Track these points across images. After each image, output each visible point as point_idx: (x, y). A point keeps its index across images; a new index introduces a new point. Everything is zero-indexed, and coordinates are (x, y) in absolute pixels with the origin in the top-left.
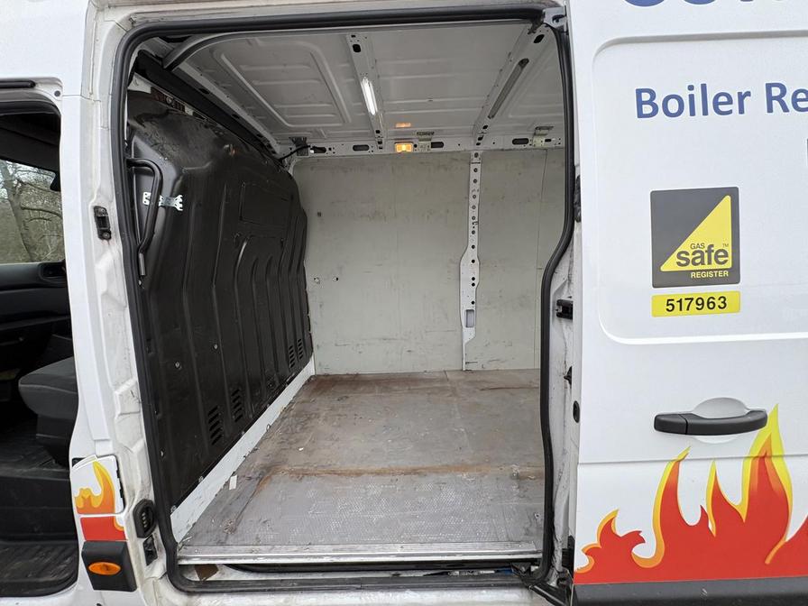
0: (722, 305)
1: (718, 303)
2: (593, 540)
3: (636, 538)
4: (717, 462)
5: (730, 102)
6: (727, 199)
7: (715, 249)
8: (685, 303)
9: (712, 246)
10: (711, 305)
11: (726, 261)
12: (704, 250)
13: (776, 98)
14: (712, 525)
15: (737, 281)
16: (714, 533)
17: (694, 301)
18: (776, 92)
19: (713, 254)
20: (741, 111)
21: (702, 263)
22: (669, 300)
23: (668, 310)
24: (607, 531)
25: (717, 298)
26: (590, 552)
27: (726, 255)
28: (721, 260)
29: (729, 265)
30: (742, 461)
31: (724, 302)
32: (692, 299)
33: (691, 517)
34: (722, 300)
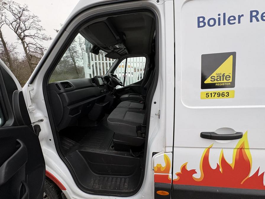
0: (227, 95)
1: (226, 94)
2: (179, 171)
3: (194, 172)
4: (223, 149)
5: (235, 19)
6: (231, 57)
7: (225, 75)
8: (213, 95)
9: (224, 74)
10: (223, 95)
11: (229, 80)
12: (221, 76)
13: (254, 16)
14: (221, 170)
15: (234, 87)
16: (222, 172)
17: (217, 94)
18: (254, 14)
19: (225, 77)
20: (239, 22)
21: (220, 80)
22: (207, 93)
23: (206, 97)
24: (184, 168)
25: (225, 93)
26: (178, 175)
27: (230, 77)
28: (228, 79)
29: (231, 81)
30: (233, 149)
31: (228, 94)
32: (216, 93)
33: (214, 166)
34: (227, 93)
